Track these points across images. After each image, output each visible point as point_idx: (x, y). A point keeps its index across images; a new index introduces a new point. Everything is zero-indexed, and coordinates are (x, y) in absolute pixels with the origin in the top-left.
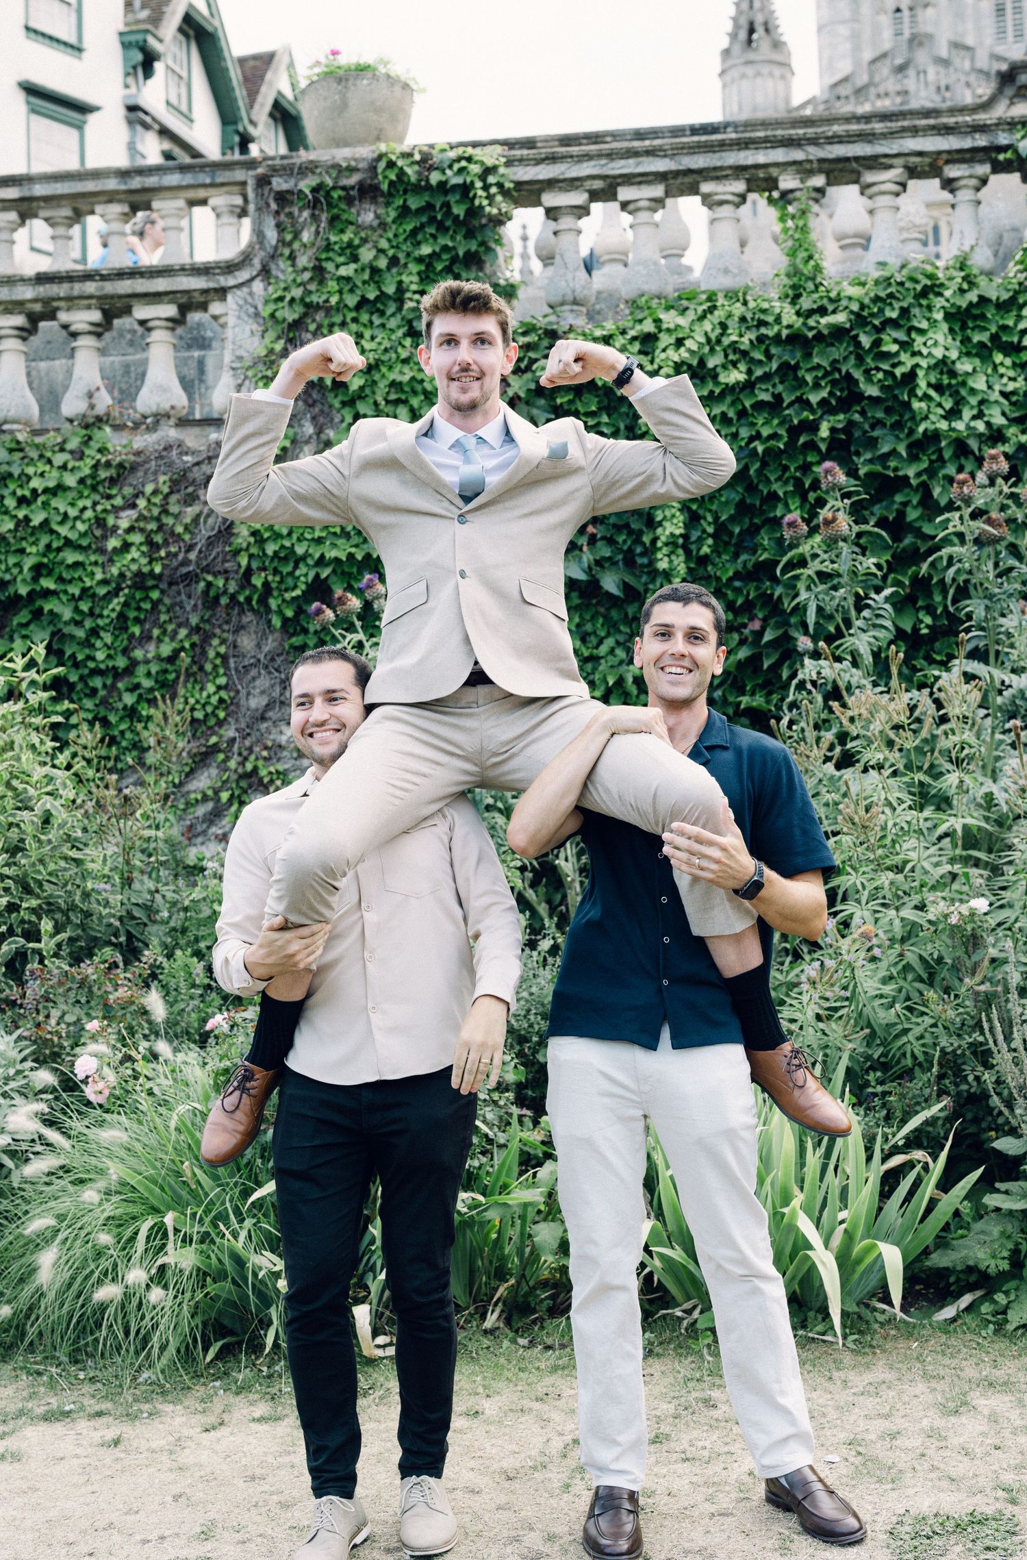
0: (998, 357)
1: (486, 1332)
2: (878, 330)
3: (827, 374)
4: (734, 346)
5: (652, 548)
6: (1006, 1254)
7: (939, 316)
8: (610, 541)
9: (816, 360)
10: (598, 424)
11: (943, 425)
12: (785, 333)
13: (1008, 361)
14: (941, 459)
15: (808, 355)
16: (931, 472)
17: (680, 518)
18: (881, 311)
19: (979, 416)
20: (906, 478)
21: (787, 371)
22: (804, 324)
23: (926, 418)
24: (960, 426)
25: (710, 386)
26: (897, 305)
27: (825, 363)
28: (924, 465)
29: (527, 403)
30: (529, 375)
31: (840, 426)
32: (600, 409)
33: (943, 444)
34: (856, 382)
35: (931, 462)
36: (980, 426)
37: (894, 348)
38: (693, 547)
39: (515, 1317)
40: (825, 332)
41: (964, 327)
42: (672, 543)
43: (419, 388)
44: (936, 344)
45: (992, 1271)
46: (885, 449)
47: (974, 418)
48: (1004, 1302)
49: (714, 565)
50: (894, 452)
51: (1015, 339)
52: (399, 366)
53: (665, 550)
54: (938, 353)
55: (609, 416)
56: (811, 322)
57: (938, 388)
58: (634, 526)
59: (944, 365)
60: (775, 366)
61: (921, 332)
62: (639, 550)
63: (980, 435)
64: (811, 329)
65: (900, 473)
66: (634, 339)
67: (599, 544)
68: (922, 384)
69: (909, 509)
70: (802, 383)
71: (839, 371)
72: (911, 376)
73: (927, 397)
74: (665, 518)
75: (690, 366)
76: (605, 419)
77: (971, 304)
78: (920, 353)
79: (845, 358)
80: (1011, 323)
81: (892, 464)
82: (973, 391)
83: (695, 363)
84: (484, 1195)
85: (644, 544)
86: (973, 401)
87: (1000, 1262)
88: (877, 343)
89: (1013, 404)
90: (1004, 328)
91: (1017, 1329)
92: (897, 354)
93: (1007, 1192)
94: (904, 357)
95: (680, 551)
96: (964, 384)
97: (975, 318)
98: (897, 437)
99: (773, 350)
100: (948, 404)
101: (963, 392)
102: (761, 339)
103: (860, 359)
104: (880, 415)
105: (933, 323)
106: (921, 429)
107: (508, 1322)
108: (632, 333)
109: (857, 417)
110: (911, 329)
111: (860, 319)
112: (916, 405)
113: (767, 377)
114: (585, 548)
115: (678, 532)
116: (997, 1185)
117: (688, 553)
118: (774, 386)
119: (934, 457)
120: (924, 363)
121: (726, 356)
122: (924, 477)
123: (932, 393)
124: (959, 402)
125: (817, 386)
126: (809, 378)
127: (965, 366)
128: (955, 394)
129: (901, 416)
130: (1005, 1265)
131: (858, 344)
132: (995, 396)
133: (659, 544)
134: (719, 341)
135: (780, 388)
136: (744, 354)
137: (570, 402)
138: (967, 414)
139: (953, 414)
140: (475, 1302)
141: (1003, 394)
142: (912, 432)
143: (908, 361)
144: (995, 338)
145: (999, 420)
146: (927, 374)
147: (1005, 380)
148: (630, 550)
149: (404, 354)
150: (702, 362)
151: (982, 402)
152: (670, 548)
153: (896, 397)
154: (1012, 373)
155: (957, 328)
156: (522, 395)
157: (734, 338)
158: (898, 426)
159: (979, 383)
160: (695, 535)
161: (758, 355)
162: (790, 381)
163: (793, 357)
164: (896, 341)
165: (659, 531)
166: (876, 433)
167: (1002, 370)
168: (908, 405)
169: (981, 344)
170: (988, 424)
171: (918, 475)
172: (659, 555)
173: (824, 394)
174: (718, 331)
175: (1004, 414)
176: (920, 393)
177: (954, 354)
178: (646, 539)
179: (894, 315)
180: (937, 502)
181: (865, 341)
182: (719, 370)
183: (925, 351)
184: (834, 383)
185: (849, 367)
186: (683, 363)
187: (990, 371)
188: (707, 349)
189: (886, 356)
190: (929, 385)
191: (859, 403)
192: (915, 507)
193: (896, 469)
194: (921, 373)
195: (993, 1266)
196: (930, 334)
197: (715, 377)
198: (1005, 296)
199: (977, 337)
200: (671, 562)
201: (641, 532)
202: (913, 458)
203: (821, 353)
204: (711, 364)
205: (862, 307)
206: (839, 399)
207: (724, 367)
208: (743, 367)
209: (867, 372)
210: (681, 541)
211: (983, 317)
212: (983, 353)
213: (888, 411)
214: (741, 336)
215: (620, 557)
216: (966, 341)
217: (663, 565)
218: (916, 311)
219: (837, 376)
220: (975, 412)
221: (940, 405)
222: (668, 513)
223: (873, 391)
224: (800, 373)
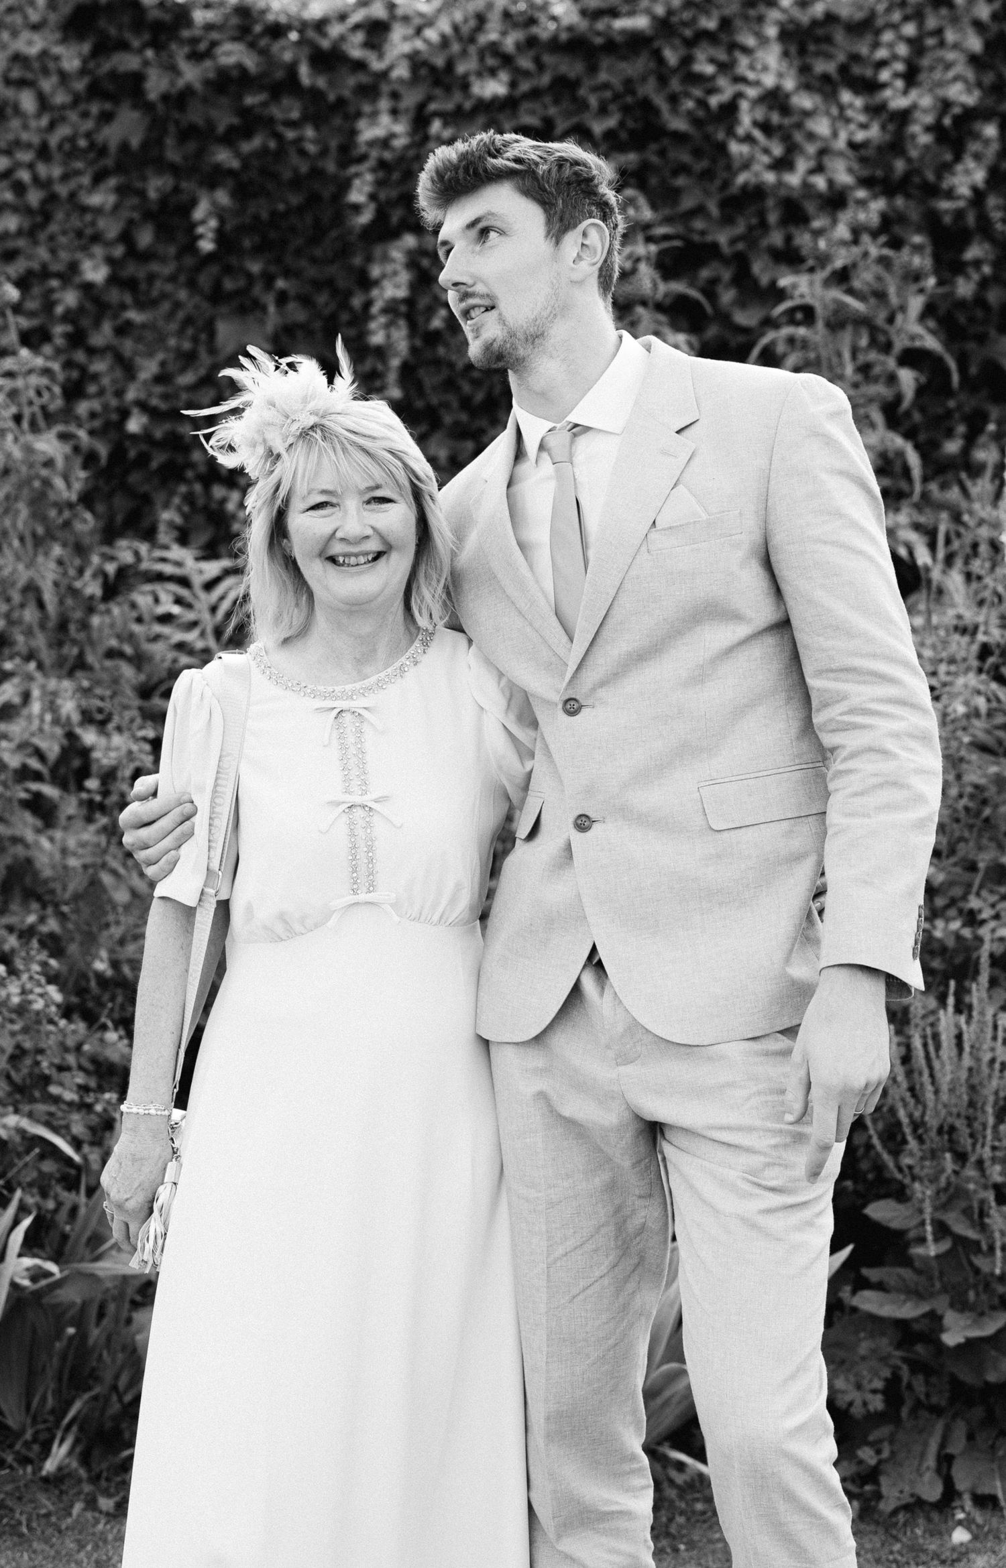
0: (846, 96)
1: (46, 1480)
2: (691, 43)
3: (617, 97)
4: (494, 49)
5: (365, 314)
6: (878, 1384)
7: (772, 31)
8: (306, 301)
9: (603, 76)
10: (300, 140)
11: (770, 177)
12: (564, 36)
13: (859, 102)
14: (763, 225)
15: (593, 69)
16: (751, 238)
17: (404, 277)
18: (694, 21)
19: (819, 169)
20: (715, 246)
21: (564, 87)
22: (591, 28)
23: (746, 165)
24: (794, 179)
25: (457, 97)
26: (716, 14)
27: (616, 81)
28: (740, 228)
29: (205, 100)
30: (208, 64)
31: (631, 167)
32: (305, 119)
33: (770, 203)
34: (656, 112)
35: (751, 229)
36: (820, 182)
37: (709, 69)
38: (421, 320)
39: (96, 1453)
40: (619, 39)
41: (802, 51)
42: (391, 309)
43: (51, 65)
44: (765, 69)
45: (857, 1411)
46: (688, 203)
47: (812, 172)
48: (873, 1462)
49: (447, 345)
50: (700, 210)
51: (869, 73)
52: (26, 35)
53: (382, 320)
54: (769, 81)
55: (317, 128)
56: (600, 25)
57: (766, 127)
58: (342, 283)
59: (775, 99)
60: (545, 80)
61: (746, 51)
62: (345, 317)
63: (820, 196)
64: (599, 34)
65: (709, 238)
66: (357, 27)
67: (292, 306)
68: (746, 119)
69: (720, 289)
70: (583, 106)
71: (633, 92)
72: (730, 110)
73: (749, 139)
74: (384, 276)
75: (433, 69)
76: (310, 132)
77: (815, 23)
78: (742, 80)
79: (644, 79)
80: (864, 50)
81: (699, 224)
82: (811, 136)
83: (439, 61)
84: (57, 1258)
85: (351, 310)
86: (811, 149)
87: (869, 1397)
88: (687, 61)
89: (863, 160)
90: (855, 58)
91: (895, 1512)
92: (712, 78)
93: (880, 1287)
94: (722, 82)
95: (402, 323)
96: (799, 126)
97: (818, 40)
98: (707, 193)
99: (547, 59)
100: (778, 150)
101: (798, 137)
102: (531, 42)
103: (663, 80)
104: (685, 157)
105: (763, 40)
106: (741, 179)
107: (85, 1459)
108: (357, 17)
109: (654, 159)
110: (733, 47)
111: (665, 26)
112: (735, 148)
113: (535, 94)
114: (272, 309)
115: (402, 293)
116: (865, 1272)
117: (413, 327)
118: (545, 107)
119: (754, 221)
120: (752, 92)
121: (482, 59)
122: (740, 246)
123: (757, 134)
124: (792, 149)
125: (603, 111)
126: (593, 101)
127: (805, 101)
128: (787, 139)
129: (714, 161)
130: (877, 1403)
131: (661, 60)
132: (841, 143)
133: (375, 309)
134: (472, 40)
135: (552, 111)
136: (507, 60)
137: (264, 104)
138: (802, 165)
139: (783, 164)
140: (34, 1421)
141: (852, 145)
142: (726, 184)
143: (727, 90)
144: (843, 69)
145: (844, 177)
146: (752, 110)
147: (852, 127)
148: (333, 317)
149: (34, 17)
150: (450, 65)
151: (823, 152)
152: (390, 316)
153: (707, 138)
154: (862, 118)
155: (793, 50)
156: (198, 86)
157: (493, 36)
158: (707, 175)
159: (821, 126)
160: (423, 302)
161: (525, 63)
162: (566, 104)
163: (572, 68)
164: (712, 61)
165: (375, 293)
166: (681, 181)
167: (850, 113)
168: (722, 148)
169: (826, 78)
170: (831, 183)
171: (733, 242)
172: (373, 325)
173: (612, 122)
174: (472, 23)
175: (850, 170)
176: (740, 131)
177: (789, 84)
178: (357, 302)
179: (710, 24)
180: (755, 282)
181: (671, 57)
182: (472, 79)
183: (751, 76)
184: (626, 109)
185: (649, 89)
186: (425, 63)
187: (835, 111)
188: (456, 47)
189: (699, 79)
190: (756, 124)
191: (656, 139)
192: (727, 287)
193: (703, 233)
194: (744, 105)
195: (858, 1402)
196: (760, 54)
197: (465, 86)
198: (859, 16)
199: (822, 66)
200: (388, 336)
201: (349, 294)
202: (727, 220)
203: (610, 70)
204: (461, 69)
205: (670, 12)
206: (632, 133)
207: (479, 74)
208: (504, 76)
209: (674, 100)
210: (403, 308)
211: (828, 40)
212: (826, 87)
213: (697, 153)
214: (504, 33)
215: (318, 325)
216: (804, 70)
217: (377, 339)
218: (738, 23)
219: (629, 99)
220: (812, 164)
221: (766, 151)
222: (389, 268)
223: (678, 124)
224: (582, 92)
